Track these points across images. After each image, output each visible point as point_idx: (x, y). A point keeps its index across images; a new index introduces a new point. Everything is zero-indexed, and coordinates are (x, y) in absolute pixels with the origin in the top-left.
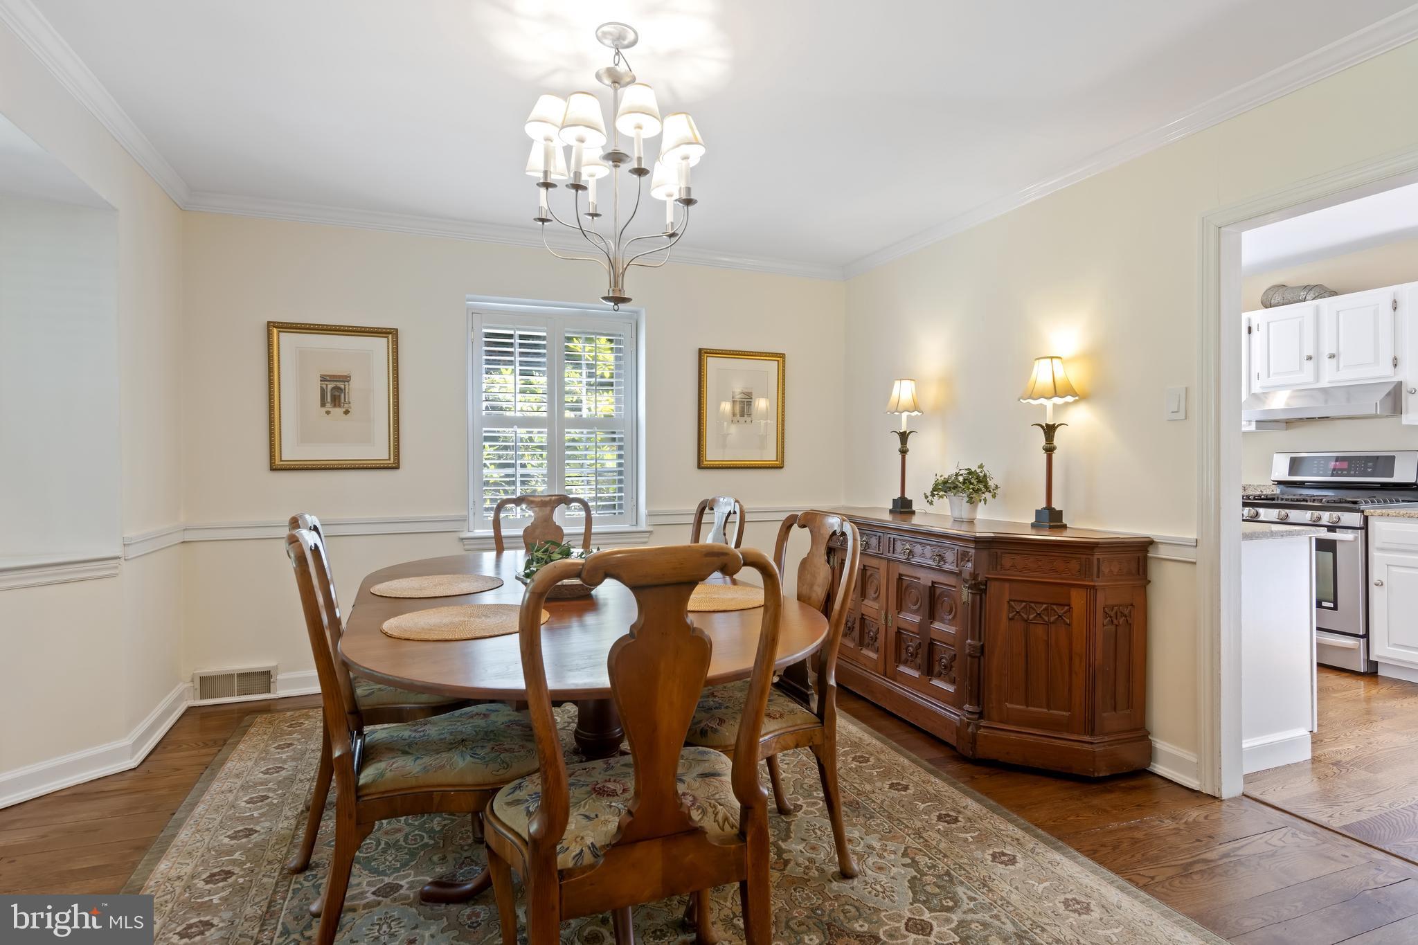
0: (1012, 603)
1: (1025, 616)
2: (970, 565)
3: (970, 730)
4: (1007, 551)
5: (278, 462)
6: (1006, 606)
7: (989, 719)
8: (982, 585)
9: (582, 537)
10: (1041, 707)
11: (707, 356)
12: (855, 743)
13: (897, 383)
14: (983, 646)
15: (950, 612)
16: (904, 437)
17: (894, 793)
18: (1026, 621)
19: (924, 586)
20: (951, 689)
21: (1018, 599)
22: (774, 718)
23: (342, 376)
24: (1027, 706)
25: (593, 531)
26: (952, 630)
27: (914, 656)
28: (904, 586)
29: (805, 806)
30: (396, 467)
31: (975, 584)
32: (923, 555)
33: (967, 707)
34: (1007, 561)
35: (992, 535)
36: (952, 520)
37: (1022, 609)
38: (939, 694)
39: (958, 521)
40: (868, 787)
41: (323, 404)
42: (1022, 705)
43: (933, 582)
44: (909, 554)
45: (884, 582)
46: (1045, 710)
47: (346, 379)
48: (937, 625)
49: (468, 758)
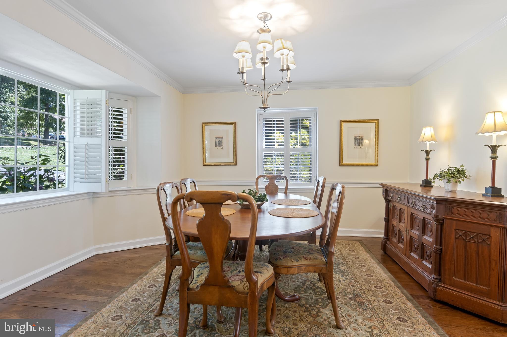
0: (457, 231)
1: (464, 238)
2: (434, 211)
3: (433, 286)
4: (455, 206)
5: (205, 163)
6: (454, 232)
7: (444, 283)
8: (441, 221)
9: (284, 190)
10: (473, 283)
11: (343, 123)
12: (381, 281)
13: (424, 129)
14: (441, 249)
15: (431, 232)
16: (427, 153)
17: (384, 304)
18: (465, 240)
19: (420, 219)
20: (430, 266)
21: (461, 229)
22: (307, 260)
23: (221, 137)
24: (465, 281)
25: (288, 187)
26: (430, 240)
27: (417, 249)
28: (414, 218)
29: (340, 298)
30: (236, 165)
31: (437, 220)
32: (419, 205)
33: (433, 276)
34: (455, 210)
35: (446, 198)
36: (445, 191)
37: (462, 234)
38: (425, 268)
39: (448, 191)
40: (373, 298)
41: (216, 146)
42: (462, 280)
43: (424, 218)
44: (414, 204)
45: (406, 215)
46: (475, 285)
47: (222, 138)
48: (425, 237)
49: (202, 253)
